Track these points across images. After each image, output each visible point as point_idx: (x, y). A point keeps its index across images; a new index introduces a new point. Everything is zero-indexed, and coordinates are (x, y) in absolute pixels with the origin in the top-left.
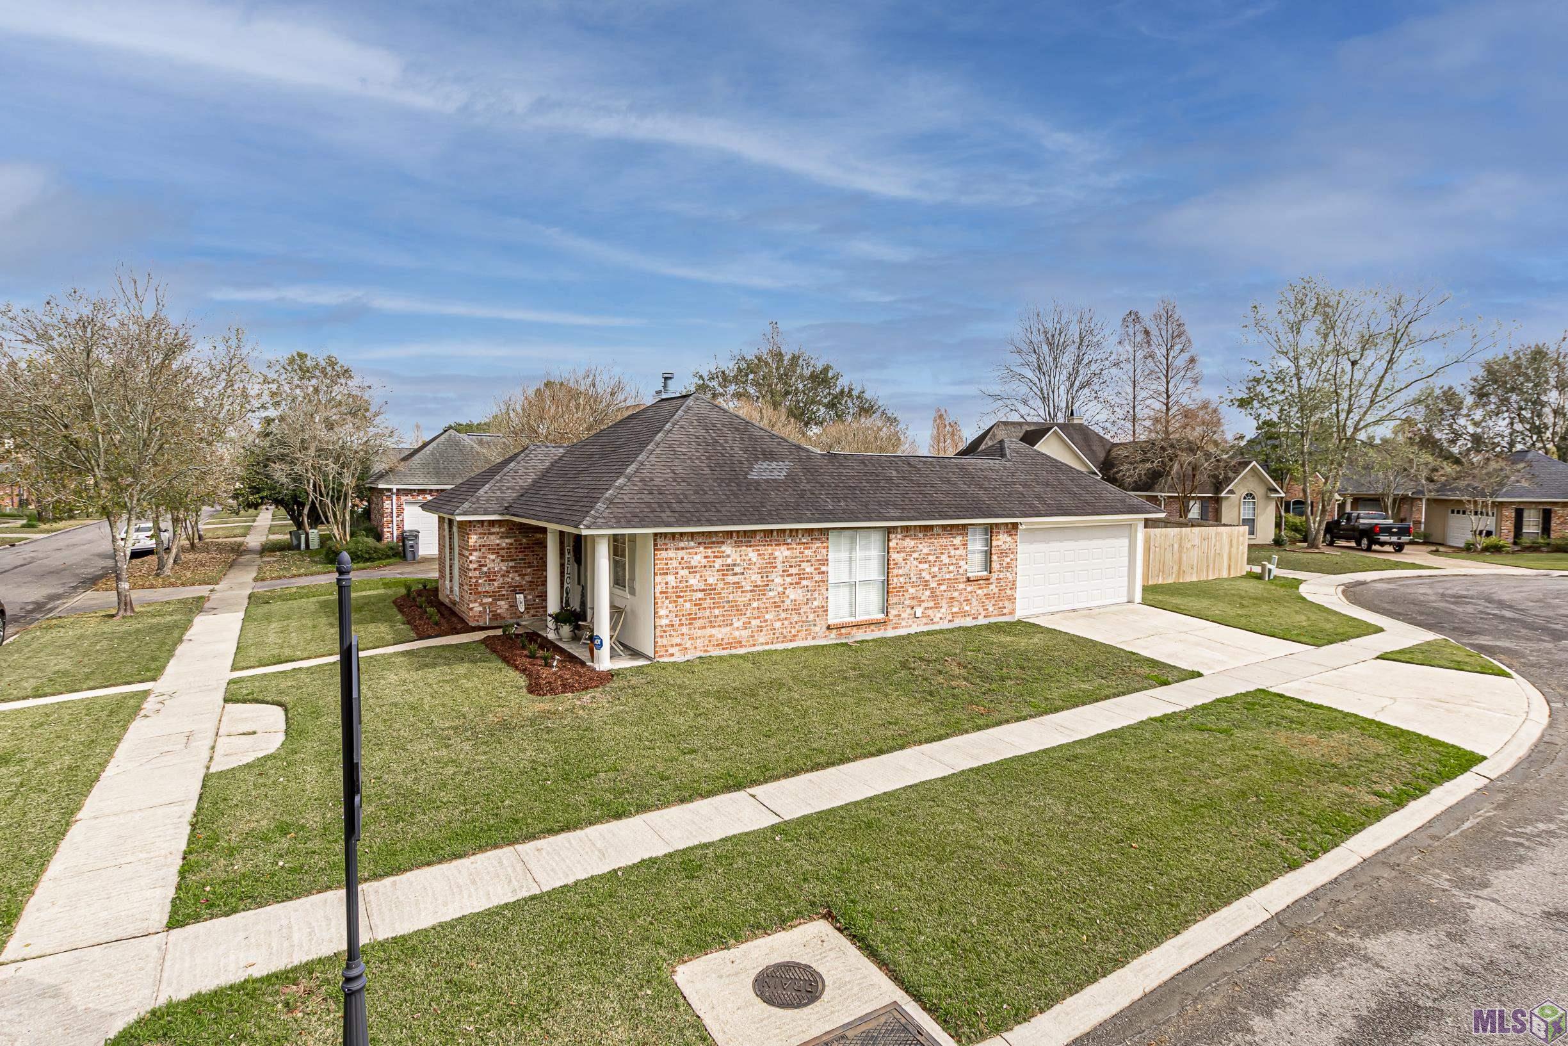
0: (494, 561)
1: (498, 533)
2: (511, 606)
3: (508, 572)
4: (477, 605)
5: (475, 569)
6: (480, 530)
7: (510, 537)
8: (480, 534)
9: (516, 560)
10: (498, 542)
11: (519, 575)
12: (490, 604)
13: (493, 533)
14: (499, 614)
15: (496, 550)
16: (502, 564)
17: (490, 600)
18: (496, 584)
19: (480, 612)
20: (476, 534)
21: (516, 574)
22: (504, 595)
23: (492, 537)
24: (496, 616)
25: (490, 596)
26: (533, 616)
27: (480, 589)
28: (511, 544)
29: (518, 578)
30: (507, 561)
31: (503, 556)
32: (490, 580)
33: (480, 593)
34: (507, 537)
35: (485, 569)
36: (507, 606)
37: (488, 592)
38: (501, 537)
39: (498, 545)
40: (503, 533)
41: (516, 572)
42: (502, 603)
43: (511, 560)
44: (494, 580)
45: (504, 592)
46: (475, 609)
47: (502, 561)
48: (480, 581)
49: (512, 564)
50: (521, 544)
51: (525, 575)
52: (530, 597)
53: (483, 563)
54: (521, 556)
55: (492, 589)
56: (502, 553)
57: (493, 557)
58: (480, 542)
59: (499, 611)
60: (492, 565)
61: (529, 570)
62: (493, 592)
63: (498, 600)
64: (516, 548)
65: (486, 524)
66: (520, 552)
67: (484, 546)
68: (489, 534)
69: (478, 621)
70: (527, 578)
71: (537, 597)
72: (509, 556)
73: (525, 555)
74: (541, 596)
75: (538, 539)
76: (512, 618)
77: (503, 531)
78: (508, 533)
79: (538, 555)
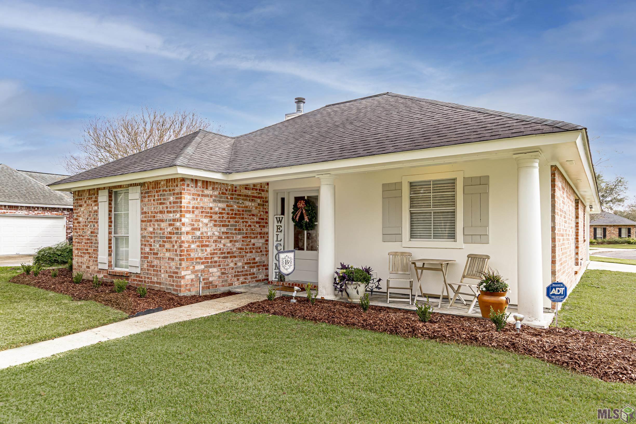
0: (207, 224)
1: (211, 196)
2: (223, 273)
3: (220, 238)
4: (189, 272)
5: (187, 233)
6: (193, 190)
7: (223, 202)
8: (193, 194)
9: (228, 226)
10: (211, 205)
11: (231, 241)
12: (203, 271)
13: (207, 196)
14: (211, 283)
15: (210, 214)
16: (215, 229)
17: (202, 267)
18: (208, 249)
19: (192, 280)
20: (189, 194)
21: (228, 241)
22: (216, 262)
23: (206, 199)
24: (208, 285)
25: (203, 263)
26: (242, 283)
27: (192, 255)
28: (224, 209)
29: (229, 245)
30: (220, 226)
31: (215, 221)
32: (202, 246)
33: (192, 259)
34: (220, 202)
35: (198, 233)
36: (219, 274)
37: (201, 259)
38: (214, 201)
39: (211, 208)
40: (216, 196)
41: (228, 238)
42: (215, 270)
43: (223, 226)
44: (207, 246)
45: (216, 259)
46: (187, 277)
47: (215, 225)
48: (193, 246)
49: (224, 229)
50: (232, 210)
51: (235, 241)
52: (240, 264)
53: (196, 226)
54: (232, 222)
55: (205, 255)
56: (215, 217)
57: (206, 221)
58: (193, 203)
59: (211, 279)
60: (204, 229)
61: (239, 237)
62: (206, 258)
63: (210, 267)
64: (228, 214)
65: (200, 184)
66: (231, 218)
67: (197, 208)
68: (203, 195)
69: (189, 290)
70: (238, 245)
71: (246, 263)
72: (222, 221)
73: (236, 222)
74: (249, 263)
75: (247, 207)
76: (223, 286)
77: (216, 193)
78: (221, 197)
79: (247, 222)
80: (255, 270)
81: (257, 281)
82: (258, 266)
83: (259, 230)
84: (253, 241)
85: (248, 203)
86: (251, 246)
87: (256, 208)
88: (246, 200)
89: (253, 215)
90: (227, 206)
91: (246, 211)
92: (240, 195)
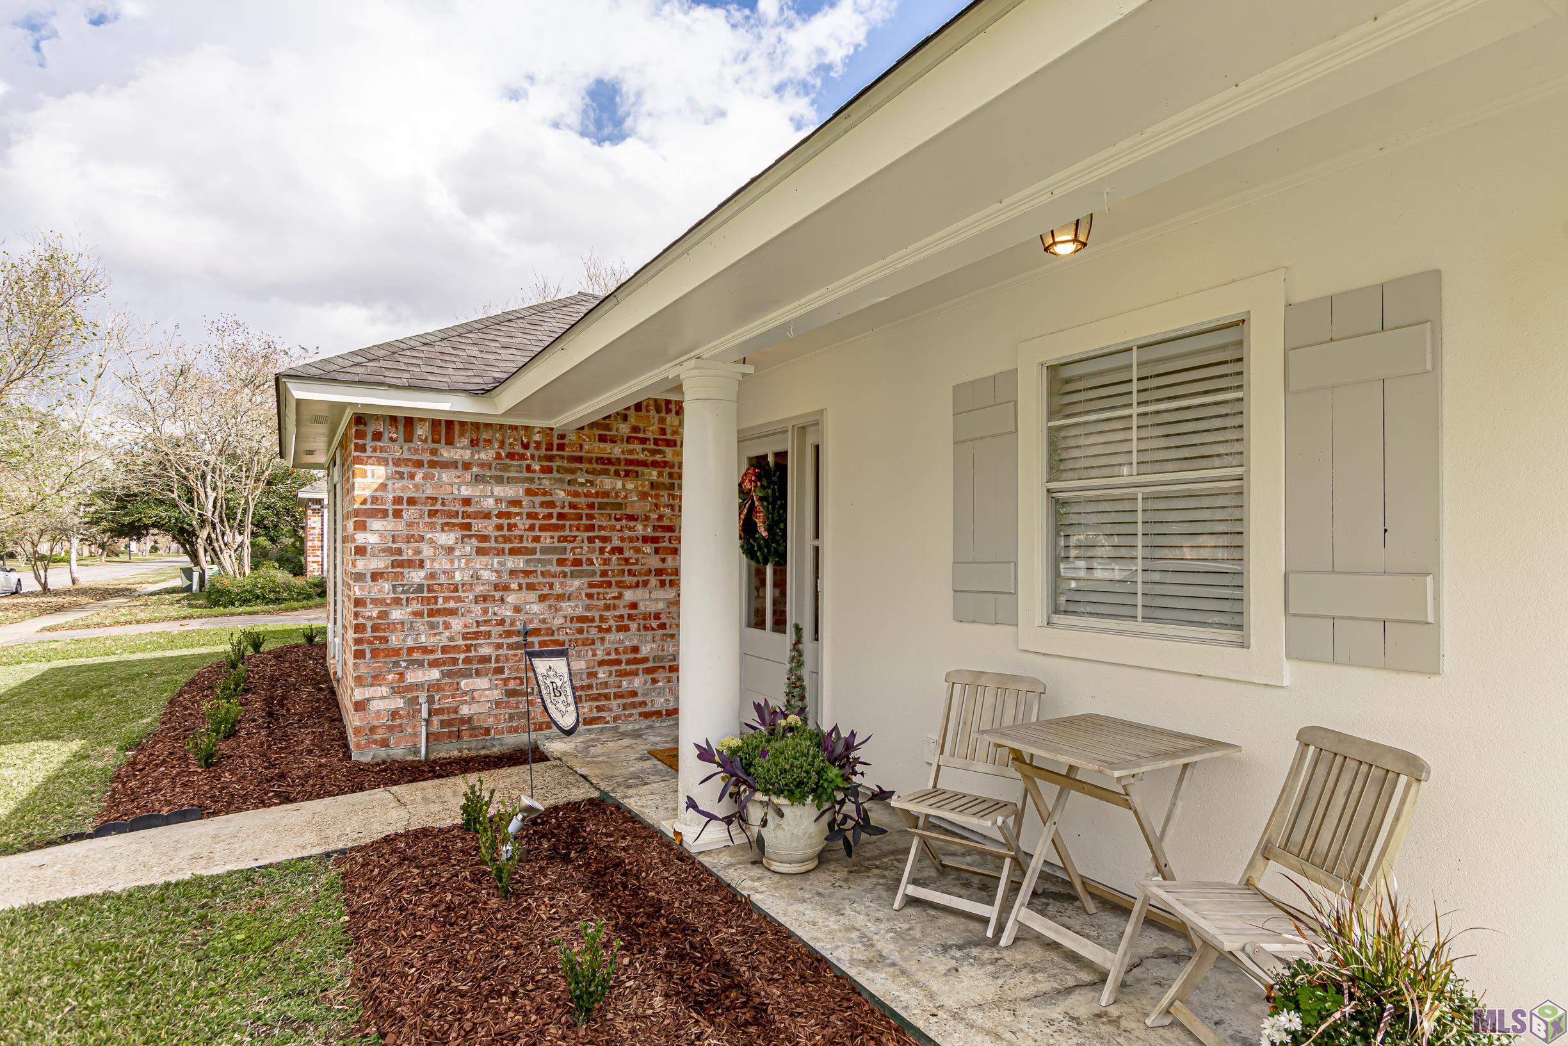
0: (451, 550)
1: (467, 466)
3: (501, 587)
4: (384, 690)
6: (397, 451)
7: (510, 480)
8: (397, 462)
9: (533, 551)
10: (466, 492)
11: (542, 598)
12: (435, 687)
13: (453, 464)
14: (469, 720)
15: (460, 518)
16: (479, 562)
17: (435, 674)
18: (457, 624)
19: (394, 714)
20: (384, 462)
21: (532, 596)
22: (485, 659)
23: (446, 476)
24: (457, 727)
25: (434, 664)
26: (588, 721)
27: (394, 640)
28: (516, 503)
29: (536, 608)
30: (500, 552)
31: (484, 538)
32: (433, 613)
33: (397, 652)
34: (499, 480)
35: (416, 576)
36: (496, 694)
37: (426, 650)
38: (478, 479)
39: (467, 501)
40: (484, 465)
41: (531, 587)
42: (482, 683)
43: (513, 552)
44: (452, 612)
45: (485, 651)
46: (376, 705)
47: (480, 552)
48: (396, 614)
49: (517, 563)
50: (552, 504)
51: (561, 597)
52: (578, 665)
53: (408, 554)
54: (548, 539)
55: (443, 639)
56: (482, 526)
57: (446, 538)
58: (397, 488)
59: (465, 711)
60: (442, 564)
61: (576, 583)
62: (445, 649)
63: (466, 675)
64: (530, 516)
65: (421, 431)
66: (543, 528)
67: (412, 501)
68: (433, 464)
69: (385, 743)
70: (568, 608)
71: (601, 663)
72: (507, 539)
73: (565, 539)
74: (618, 662)
75: (606, 494)
76: (514, 730)
77: (486, 455)
78: (506, 468)
79: (605, 539)
80: (637, 683)
81: (646, 715)
82: (649, 671)
83: (654, 562)
84: (629, 595)
85: (608, 483)
86: (625, 612)
87: (644, 496)
88: (605, 472)
89: (631, 518)
90: (528, 492)
91: (602, 506)
92: (579, 460)
